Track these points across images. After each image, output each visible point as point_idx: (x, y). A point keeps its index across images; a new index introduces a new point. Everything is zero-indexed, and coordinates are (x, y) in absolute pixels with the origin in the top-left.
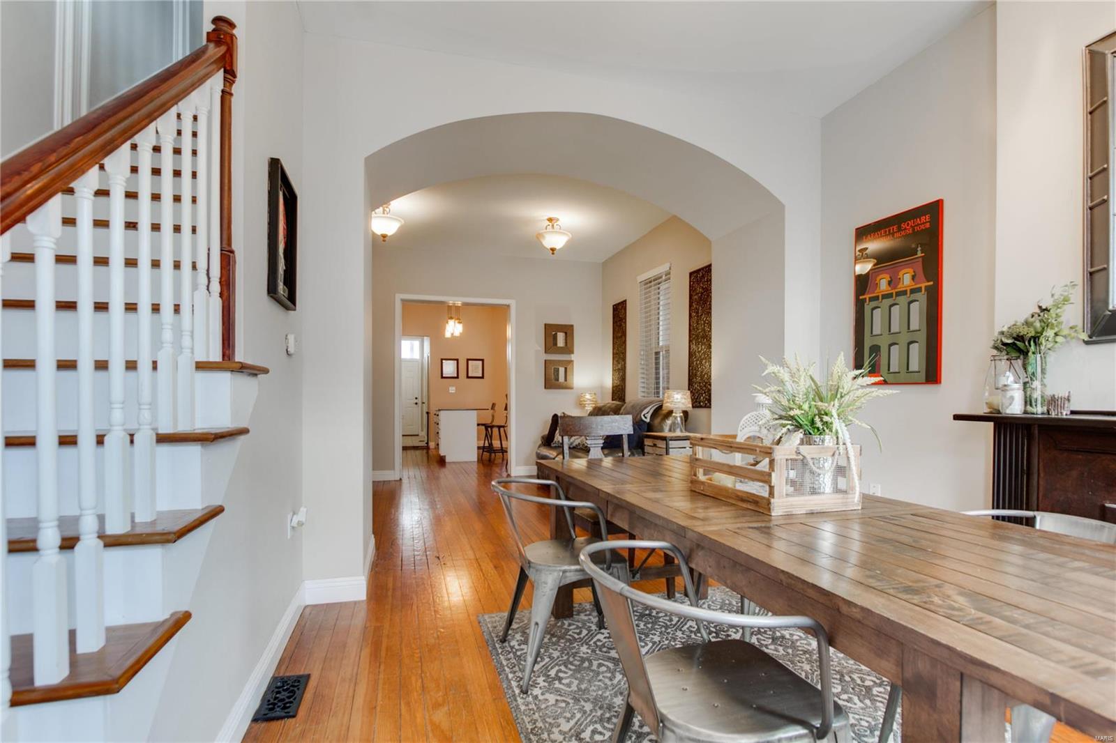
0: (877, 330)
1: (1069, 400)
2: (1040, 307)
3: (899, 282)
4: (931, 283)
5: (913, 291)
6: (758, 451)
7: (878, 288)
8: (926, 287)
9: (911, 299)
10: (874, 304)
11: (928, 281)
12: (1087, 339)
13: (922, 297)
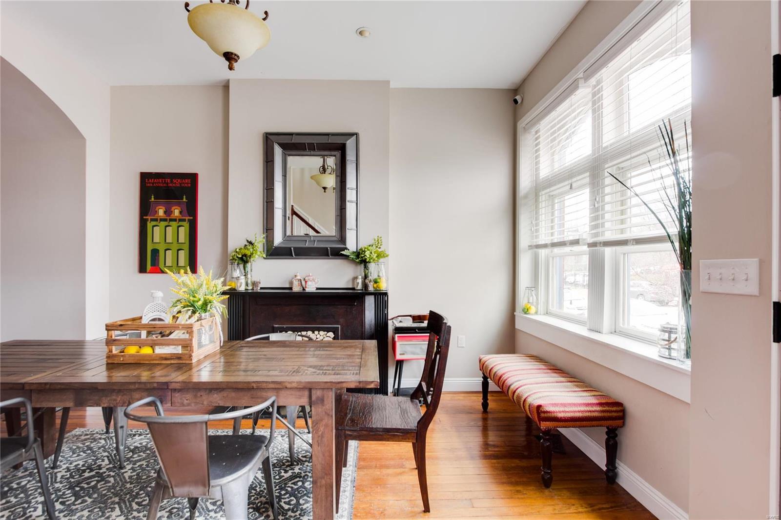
0: (157, 240)
1: (260, 283)
2: (248, 241)
3: (172, 213)
4: (192, 218)
5: (180, 220)
6: (180, 328)
7: (157, 214)
8: (188, 219)
9: (179, 225)
10: (154, 223)
11: (190, 217)
12: (265, 257)
13: (186, 225)
